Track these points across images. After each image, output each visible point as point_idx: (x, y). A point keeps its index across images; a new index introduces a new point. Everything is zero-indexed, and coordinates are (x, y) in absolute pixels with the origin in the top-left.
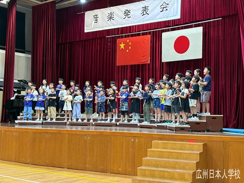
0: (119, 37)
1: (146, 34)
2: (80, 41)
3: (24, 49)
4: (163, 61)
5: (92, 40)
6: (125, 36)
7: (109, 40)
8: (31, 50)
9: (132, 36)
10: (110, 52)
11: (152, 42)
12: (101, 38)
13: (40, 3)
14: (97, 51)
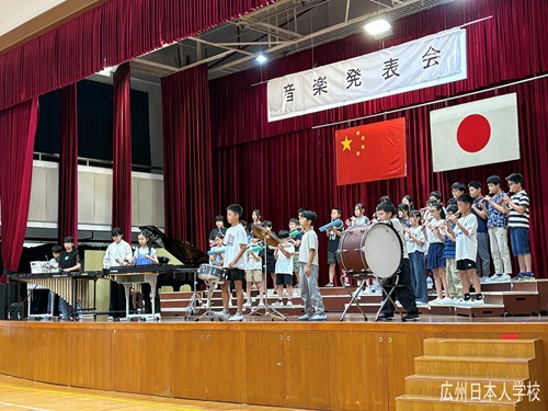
0: (339, 127)
1: (396, 116)
2: (260, 140)
3: (150, 164)
4: (435, 170)
5: (284, 136)
6: (352, 124)
7: (319, 135)
8: (162, 166)
9: (366, 122)
10: (321, 159)
11: (410, 131)
12: (301, 132)
13: (177, 70)
14: (295, 160)
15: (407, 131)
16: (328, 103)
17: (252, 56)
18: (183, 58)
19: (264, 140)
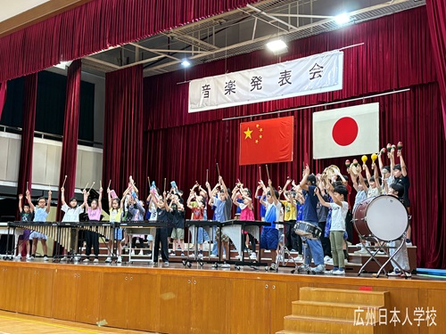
0: (243, 120)
1: (287, 114)
2: (181, 126)
3: (93, 140)
4: (314, 158)
5: (200, 124)
7: (227, 125)
8: (103, 142)
9: (264, 118)
10: (228, 144)
11: (297, 127)
13: (119, 68)
14: (208, 143)
15: (295, 126)
16: (236, 101)
17: (179, 61)
18: (124, 59)
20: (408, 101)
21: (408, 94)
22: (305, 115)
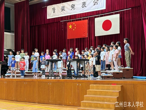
1: (85, 19)
3: (10, 30)
10: (63, 31)
12: (57, 22)
13: (19, 1)
14: (55, 31)
15: (88, 24)
16: (65, 14)
19: (46, 24)
20: (130, 13)
21: (130, 10)
22: (92, 19)
